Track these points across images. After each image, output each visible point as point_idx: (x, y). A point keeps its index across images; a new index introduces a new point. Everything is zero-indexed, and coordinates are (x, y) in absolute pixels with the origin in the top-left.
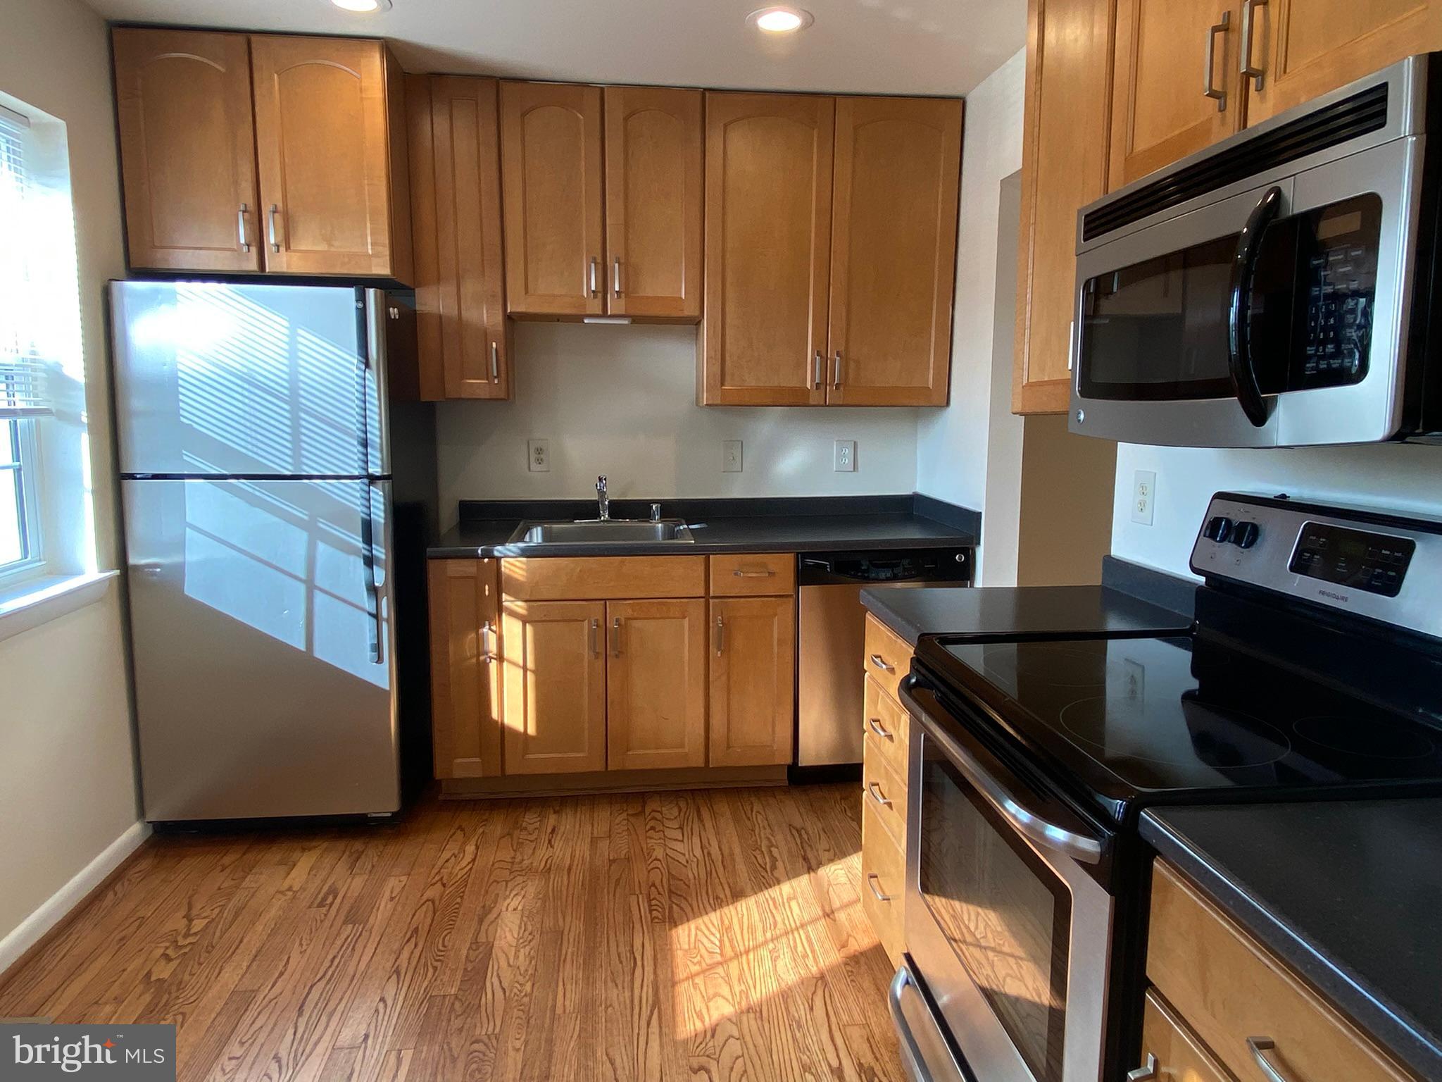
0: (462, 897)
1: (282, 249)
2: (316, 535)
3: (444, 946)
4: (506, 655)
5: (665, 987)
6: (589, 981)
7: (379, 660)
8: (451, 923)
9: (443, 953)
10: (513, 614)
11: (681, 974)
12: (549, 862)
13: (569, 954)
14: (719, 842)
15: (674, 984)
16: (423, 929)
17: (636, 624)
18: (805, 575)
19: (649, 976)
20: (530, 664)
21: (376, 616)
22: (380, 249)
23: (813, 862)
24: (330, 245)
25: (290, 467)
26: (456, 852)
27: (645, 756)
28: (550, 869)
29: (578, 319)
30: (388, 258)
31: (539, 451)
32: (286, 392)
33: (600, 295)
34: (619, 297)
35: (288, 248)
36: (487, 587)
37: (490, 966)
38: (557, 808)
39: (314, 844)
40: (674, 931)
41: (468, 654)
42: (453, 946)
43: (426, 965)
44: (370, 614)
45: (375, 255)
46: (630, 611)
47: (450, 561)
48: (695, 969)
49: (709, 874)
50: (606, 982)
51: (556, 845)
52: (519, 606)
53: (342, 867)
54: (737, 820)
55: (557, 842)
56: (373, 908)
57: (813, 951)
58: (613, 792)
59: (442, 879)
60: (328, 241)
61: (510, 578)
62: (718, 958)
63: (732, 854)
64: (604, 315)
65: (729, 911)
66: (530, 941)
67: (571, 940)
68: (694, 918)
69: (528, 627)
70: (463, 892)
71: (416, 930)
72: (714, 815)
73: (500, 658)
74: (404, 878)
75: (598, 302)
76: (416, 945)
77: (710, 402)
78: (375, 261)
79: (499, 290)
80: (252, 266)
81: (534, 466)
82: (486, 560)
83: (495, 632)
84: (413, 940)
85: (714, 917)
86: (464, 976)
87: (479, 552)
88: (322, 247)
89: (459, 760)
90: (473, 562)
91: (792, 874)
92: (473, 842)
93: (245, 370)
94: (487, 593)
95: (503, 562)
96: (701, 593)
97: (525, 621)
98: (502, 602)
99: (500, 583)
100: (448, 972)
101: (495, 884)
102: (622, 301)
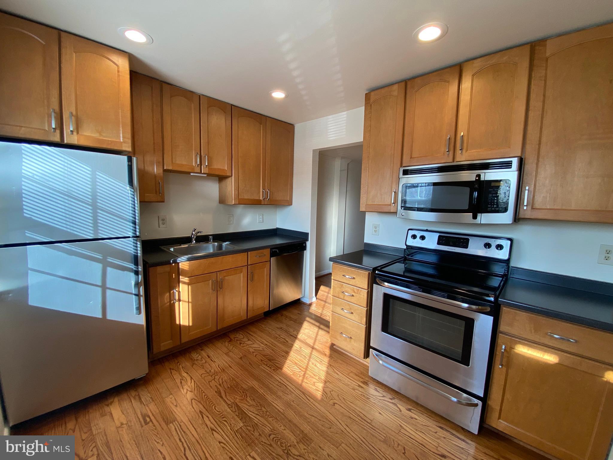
0: (204, 392)
1: (75, 133)
2: (106, 265)
3: (220, 412)
4: (181, 299)
5: (300, 387)
6: (279, 397)
7: (140, 313)
8: (211, 403)
9: (221, 415)
10: (184, 283)
11: (300, 382)
12: (220, 367)
13: (263, 393)
14: (265, 340)
15: (301, 385)
16: (202, 409)
17: (226, 278)
18: (272, 255)
19: (293, 387)
20: (190, 300)
21: (138, 295)
22: (127, 140)
23: (296, 337)
24: (101, 135)
25: (92, 235)
26: (181, 378)
27: (229, 321)
28: (223, 369)
29: (189, 173)
30: (130, 144)
31: (163, 220)
32: (90, 201)
33: (199, 166)
34: (206, 167)
35: (78, 133)
36: (174, 275)
37: (243, 410)
38: (201, 349)
39: (110, 401)
40: (283, 370)
41: (166, 302)
42: (222, 410)
43: (220, 422)
44: (135, 295)
45: (124, 142)
46: (225, 274)
47: (158, 267)
48: (301, 378)
49: (273, 350)
50: (284, 395)
51: (215, 360)
52: (186, 280)
53: (136, 404)
54: (262, 332)
55: (214, 358)
56: (172, 413)
57: (322, 360)
58: (214, 336)
59: (187, 390)
60: (100, 133)
61: (183, 270)
62: (303, 373)
63: (272, 342)
64: (201, 173)
65: (289, 358)
66: (246, 395)
67: (259, 388)
68: (284, 364)
69: (189, 286)
70: (202, 390)
71: (200, 412)
72: (254, 332)
73: (179, 300)
74: (171, 396)
75: (199, 168)
76: (207, 417)
77: (235, 203)
78: (124, 145)
79: (161, 160)
80: (56, 138)
81: (161, 226)
82: (173, 264)
83: (177, 291)
84: (204, 416)
85: (288, 361)
86: (239, 418)
87: (171, 262)
88: (96, 135)
89: (163, 344)
90: (168, 266)
91: (294, 341)
92: (183, 372)
93: (66, 190)
94: (174, 277)
95: (180, 264)
96: (247, 264)
97: (188, 284)
98: (179, 279)
99: (179, 272)
100: (232, 420)
101: (210, 383)
102: (207, 169)
